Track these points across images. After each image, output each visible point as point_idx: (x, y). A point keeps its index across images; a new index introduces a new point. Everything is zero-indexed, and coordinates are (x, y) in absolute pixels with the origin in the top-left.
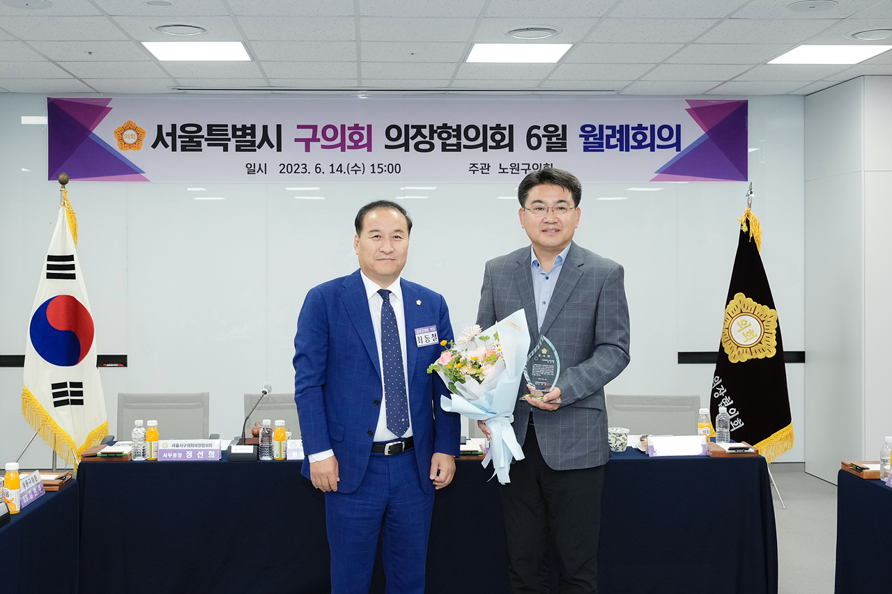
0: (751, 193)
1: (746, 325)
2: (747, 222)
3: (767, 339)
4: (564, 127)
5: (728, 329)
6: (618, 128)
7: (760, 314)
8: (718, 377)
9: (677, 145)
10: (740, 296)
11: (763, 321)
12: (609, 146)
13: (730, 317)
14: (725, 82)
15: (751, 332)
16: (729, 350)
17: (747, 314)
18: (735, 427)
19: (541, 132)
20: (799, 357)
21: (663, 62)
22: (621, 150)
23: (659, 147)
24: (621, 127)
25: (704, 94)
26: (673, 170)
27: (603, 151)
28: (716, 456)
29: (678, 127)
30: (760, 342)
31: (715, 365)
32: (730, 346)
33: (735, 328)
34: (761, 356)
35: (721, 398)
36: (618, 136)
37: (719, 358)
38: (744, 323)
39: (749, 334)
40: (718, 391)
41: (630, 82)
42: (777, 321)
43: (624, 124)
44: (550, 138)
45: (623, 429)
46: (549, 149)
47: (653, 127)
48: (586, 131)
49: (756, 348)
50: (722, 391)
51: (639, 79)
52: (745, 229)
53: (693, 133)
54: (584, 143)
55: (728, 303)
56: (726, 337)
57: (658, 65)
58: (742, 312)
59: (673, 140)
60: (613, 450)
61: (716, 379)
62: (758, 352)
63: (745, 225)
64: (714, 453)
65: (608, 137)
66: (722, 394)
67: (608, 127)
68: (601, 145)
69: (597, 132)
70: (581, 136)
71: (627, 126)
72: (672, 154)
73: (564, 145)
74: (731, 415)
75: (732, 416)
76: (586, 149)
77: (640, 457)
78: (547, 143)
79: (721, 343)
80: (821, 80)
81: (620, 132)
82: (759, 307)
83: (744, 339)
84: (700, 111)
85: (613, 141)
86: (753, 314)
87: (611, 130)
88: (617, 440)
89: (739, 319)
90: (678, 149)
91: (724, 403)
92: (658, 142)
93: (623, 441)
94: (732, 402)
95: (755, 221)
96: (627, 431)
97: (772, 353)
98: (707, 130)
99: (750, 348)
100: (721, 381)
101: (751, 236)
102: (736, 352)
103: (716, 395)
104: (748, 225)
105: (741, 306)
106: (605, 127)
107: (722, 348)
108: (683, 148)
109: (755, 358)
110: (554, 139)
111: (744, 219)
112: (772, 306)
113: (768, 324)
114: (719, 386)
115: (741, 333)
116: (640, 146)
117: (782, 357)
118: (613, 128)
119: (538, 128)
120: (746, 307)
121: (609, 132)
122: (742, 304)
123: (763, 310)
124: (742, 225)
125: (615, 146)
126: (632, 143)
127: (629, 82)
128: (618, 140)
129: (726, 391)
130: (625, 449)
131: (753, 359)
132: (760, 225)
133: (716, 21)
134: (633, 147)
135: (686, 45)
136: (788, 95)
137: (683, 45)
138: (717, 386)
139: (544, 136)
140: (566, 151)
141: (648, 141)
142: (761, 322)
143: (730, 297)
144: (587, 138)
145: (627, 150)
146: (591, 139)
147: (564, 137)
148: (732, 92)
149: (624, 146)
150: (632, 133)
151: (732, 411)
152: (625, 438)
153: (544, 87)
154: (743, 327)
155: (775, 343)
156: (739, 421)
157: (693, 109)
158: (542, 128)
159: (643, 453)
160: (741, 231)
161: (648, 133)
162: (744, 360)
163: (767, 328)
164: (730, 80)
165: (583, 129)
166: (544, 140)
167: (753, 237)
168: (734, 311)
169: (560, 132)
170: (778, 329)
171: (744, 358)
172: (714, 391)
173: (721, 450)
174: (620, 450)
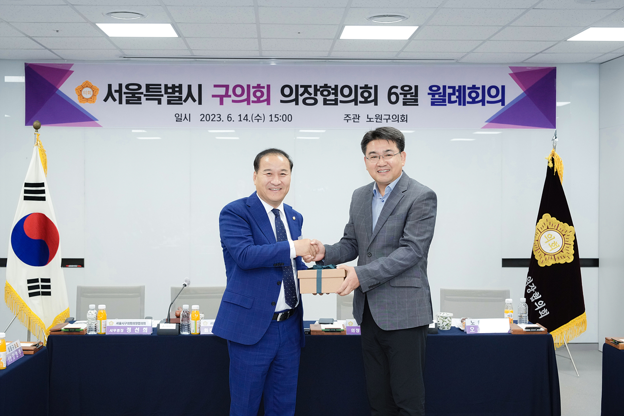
0: (556, 138)
1: (552, 238)
2: (553, 160)
3: (567, 248)
4: (416, 87)
5: (538, 241)
6: (457, 88)
7: (561, 230)
8: (530, 277)
9: (502, 101)
10: (547, 216)
11: (564, 235)
12: (450, 102)
13: (539, 232)
14: (537, 54)
15: (555, 243)
16: (538, 257)
17: (552, 229)
18: (543, 315)
19: (399, 91)
20: (595, 263)
21: (488, 39)
22: (460, 104)
23: (488, 102)
24: (460, 87)
25: (522, 62)
26: (499, 120)
27: (446, 105)
28: (516, 333)
29: (503, 87)
30: (562, 251)
31: (528, 268)
32: (539, 254)
33: (543, 240)
34: (562, 262)
35: (532, 293)
36: (457, 94)
37: (531, 263)
38: (550, 236)
39: (553, 245)
40: (530, 288)
41: (466, 53)
42: (575, 235)
43: (462, 85)
44: (405, 95)
45: (448, 313)
46: (405, 104)
47: (484, 87)
48: (434, 90)
49: (559, 255)
50: (533, 288)
51: (472, 51)
52: (551, 165)
53: (514, 92)
54: (432, 99)
55: (538, 221)
56: (536, 247)
57: (484, 41)
58: (548, 228)
59: (499, 97)
60: (441, 329)
61: (529, 279)
62: (560, 258)
63: (551, 162)
64: (514, 331)
65: (450, 95)
66: (533, 290)
67: (449, 87)
68: (444, 101)
69: (441, 91)
70: (429, 94)
71: (464, 87)
72: (498, 107)
73: (416, 101)
74: (539, 306)
75: (541, 307)
76: (433, 104)
77: (459, 334)
78: (403, 99)
79: (533, 252)
80: (611, 52)
81: (459, 91)
82: (561, 224)
83: (550, 248)
84: (520, 75)
85: (454, 98)
86: (557, 229)
87: (452, 89)
88: (443, 321)
89: (546, 234)
90: (503, 104)
91: (535, 297)
92: (487, 98)
93: (448, 322)
94: (540, 296)
95: (558, 159)
96: (451, 315)
97: (570, 259)
98: (525, 90)
99: (554, 255)
100: (532, 280)
101: (555, 171)
102: (543, 259)
103: (529, 291)
104: (553, 163)
105: (547, 224)
106: (447, 87)
107: (533, 255)
108: (506, 103)
109: (557, 263)
110: (409, 96)
111: (550, 158)
112: (571, 224)
113: (567, 237)
114: (531, 284)
115: (547, 244)
116: (474, 102)
117: (578, 263)
118: (453, 88)
119: (397, 87)
120: (551, 224)
121: (451, 91)
122: (548, 222)
123: (564, 227)
124: (549, 162)
125: (455, 102)
126: (468, 99)
127: (464, 54)
128: (457, 97)
129: (536, 287)
130: (449, 328)
131: (556, 264)
132: (562, 163)
133: (524, 10)
134: (469, 103)
135: (504, 27)
136: (587, 63)
137: (501, 27)
138: (529, 284)
139: (401, 94)
140: (417, 105)
141: (480, 98)
142: (562, 236)
143: (540, 217)
144: (433, 95)
145: (464, 105)
146: (437, 97)
147: (416, 95)
148: (543, 60)
149: (462, 102)
150: (467, 91)
151: (541, 303)
152: (450, 320)
153: (401, 56)
154: (549, 239)
155: (573, 252)
156: (545, 310)
157: (514, 73)
158: (399, 88)
159: (463, 331)
160: (548, 167)
161: (480, 91)
162: (549, 265)
163: (567, 240)
164: (541, 52)
165: (430, 88)
166: (401, 97)
167: (557, 172)
168: (542, 227)
169: (413, 91)
170: (575, 241)
171: (549, 263)
172: (527, 287)
173: (520, 329)
174: (446, 329)
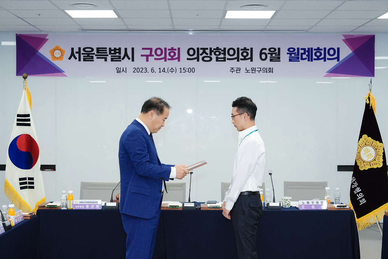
0: (371, 84)
1: (368, 151)
2: (369, 98)
3: (378, 158)
4: (279, 49)
5: (359, 153)
6: (307, 49)
7: (375, 145)
8: (354, 178)
9: (338, 58)
10: (365, 136)
11: (376, 149)
12: (302, 59)
13: (360, 147)
14: (360, 27)
15: (370, 154)
16: (359, 164)
17: (368, 145)
18: (362, 203)
19: (267, 52)
21: (324, 18)
22: (309, 60)
23: (328, 59)
24: (309, 49)
25: (351, 32)
26: (335, 72)
27: (299, 61)
29: (338, 49)
30: (375, 160)
31: (353, 172)
32: (360, 162)
33: (362, 152)
34: (375, 167)
35: (355, 188)
36: (307, 53)
37: (355, 168)
38: (367, 150)
39: (369, 156)
40: (354, 185)
41: (311, 27)
42: (384, 149)
43: (310, 47)
44: (271, 54)
45: (288, 197)
46: (271, 60)
47: (325, 49)
48: (291, 51)
49: (373, 163)
50: (356, 185)
51: (315, 25)
52: (368, 102)
53: (346, 52)
54: (289, 57)
55: (359, 140)
56: (358, 157)
57: (322, 19)
58: (366, 144)
59: (336, 56)
60: (284, 207)
62: (374, 165)
63: (368, 100)
64: (330, 208)
65: (302, 54)
66: (356, 186)
67: (302, 49)
68: (298, 58)
69: (296, 51)
70: (288, 53)
71: (312, 49)
72: (335, 63)
73: (279, 58)
74: (360, 197)
75: (361, 197)
76: (290, 60)
78: (270, 57)
79: (356, 160)
81: (308, 51)
82: (374, 142)
83: (367, 158)
84: (350, 40)
85: (304, 56)
86: (371, 145)
87: (303, 50)
88: (285, 202)
89: (365, 148)
90: (338, 60)
91: (357, 190)
92: (328, 56)
93: (288, 203)
94: (361, 190)
95: (373, 98)
96: (291, 198)
97: (381, 165)
98: (353, 50)
99: (370, 163)
100: (355, 179)
101: (371, 106)
102: (363, 165)
103: (353, 187)
104: (369, 100)
105: (365, 141)
106: (300, 49)
107: (356, 163)
108: (341, 60)
109: (372, 167)
110: (274, 55)
111: (367, 97)
112: (381, 141)
113: (379, 150)
114: (354, 182)
115: (365, 155)
116: (318, 59)
117: (386, 168)
118: (304, 49)
119: (266, 49)
120: (368, 142)
121: (302, 51)
123: (377, 143)
124: (366, 100)
125: (305, 59)
126: (314, 57)
127: (310, 27)
128: (307, 56)
129: (357, 184)
130: (289, 207)
132: (375, 100)
133: (342, 1)
134: (315, 59)
137: (331, 11)
139: (268, 53)
140: (280, 61)
141: (323, 56)
142: (375, 149)
143: (360, 137)
144: (291, 55)
145: (312, 61)
146: (293, 55)
147: (279, 54)
148: (365, 31)
149: (310, 59)
150: (314, 52)
151: (361, 195)
152: (289, 201)
153: (268, 28)
154: (366, 152)
155: (382, 160)
156: (364, 200)
157: (346, 39)
158: (268, 50)
159: (297, 208)
160: (366, 103)
161: (322, 52)
162: (366, 169)
163: (378, 152)
164: (362, 26)
165: (289, 50)
166: (269, 56)
167: (372, 106)
168: (362, 144)
169: (277, 51)
170: (384, 153)
171: (367, 168)
172: (352, 184)
173: (334, 207)
174: (287, 207)
